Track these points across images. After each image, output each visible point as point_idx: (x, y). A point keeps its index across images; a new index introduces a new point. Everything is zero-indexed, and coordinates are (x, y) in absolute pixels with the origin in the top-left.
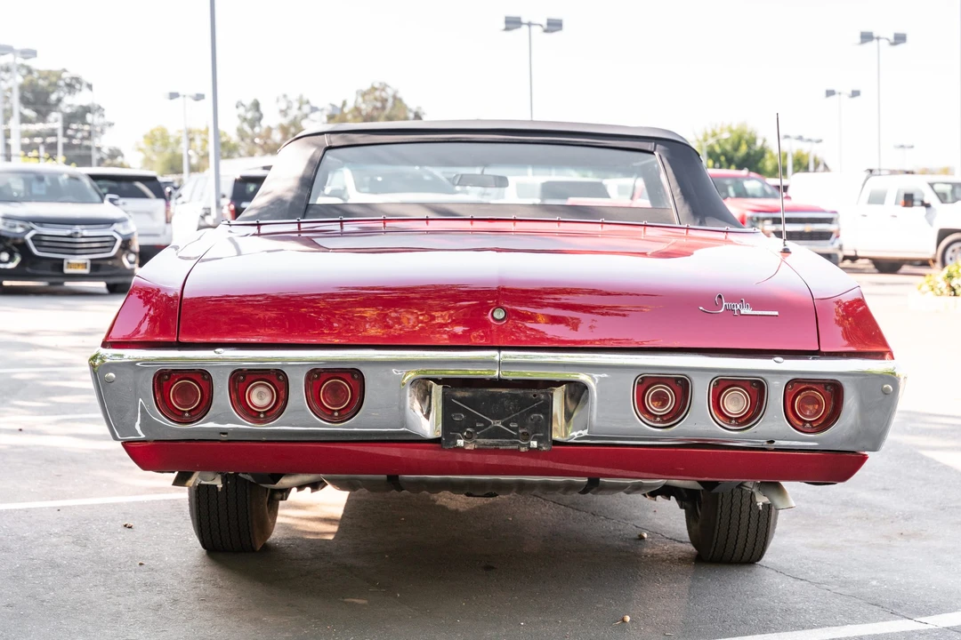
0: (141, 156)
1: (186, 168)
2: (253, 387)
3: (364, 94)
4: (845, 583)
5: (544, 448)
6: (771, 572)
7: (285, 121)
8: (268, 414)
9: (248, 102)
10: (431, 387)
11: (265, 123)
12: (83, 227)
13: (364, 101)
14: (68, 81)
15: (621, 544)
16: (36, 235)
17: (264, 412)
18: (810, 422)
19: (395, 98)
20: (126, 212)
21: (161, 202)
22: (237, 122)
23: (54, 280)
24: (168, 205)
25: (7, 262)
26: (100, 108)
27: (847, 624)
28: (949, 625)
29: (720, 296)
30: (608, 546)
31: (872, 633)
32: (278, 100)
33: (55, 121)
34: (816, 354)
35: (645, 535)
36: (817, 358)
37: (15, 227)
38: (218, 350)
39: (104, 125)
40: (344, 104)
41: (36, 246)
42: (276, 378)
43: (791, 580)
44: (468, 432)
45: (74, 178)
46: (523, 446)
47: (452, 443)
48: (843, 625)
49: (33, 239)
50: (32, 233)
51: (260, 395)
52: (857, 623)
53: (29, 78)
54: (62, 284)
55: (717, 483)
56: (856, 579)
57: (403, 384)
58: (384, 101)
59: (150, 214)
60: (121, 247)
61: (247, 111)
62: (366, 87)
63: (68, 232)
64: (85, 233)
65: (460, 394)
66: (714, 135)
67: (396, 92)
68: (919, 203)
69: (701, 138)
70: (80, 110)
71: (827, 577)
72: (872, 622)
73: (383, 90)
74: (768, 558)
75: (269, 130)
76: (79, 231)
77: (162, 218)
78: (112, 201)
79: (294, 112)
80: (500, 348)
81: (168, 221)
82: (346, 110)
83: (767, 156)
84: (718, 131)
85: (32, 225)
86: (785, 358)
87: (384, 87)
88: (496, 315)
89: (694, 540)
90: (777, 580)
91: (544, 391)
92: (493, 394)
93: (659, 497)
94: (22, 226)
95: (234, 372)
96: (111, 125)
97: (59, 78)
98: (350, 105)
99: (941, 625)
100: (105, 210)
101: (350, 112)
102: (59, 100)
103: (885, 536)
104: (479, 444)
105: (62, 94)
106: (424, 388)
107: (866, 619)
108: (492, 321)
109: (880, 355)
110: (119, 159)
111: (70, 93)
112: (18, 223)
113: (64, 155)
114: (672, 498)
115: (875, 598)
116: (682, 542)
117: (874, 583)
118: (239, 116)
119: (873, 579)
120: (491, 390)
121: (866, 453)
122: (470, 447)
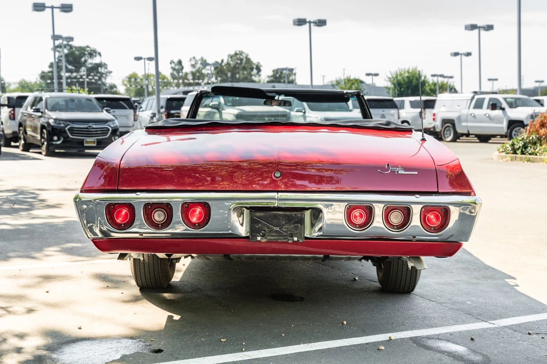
0: (124, 87)
1: (146, 93)
2: (155, 212)
3: (231, 57)
4: (454, 303)
5: (301, 241)
6: (419, 297)
7: (194, 70)
8: (163, 225)
9: (176, 61)
10: (244, 211)
11: (184, 71)
12: (93, 123)
13: (232, 60)
14: (89, 52)
15: (345, 283)
16: (70, 128)
17: (161, 224)
18: (433, 227)
19: (246, 58)
20: (114, 116)
21: (132, 111)
22: (171, 71)
23: (80, 149)
24: (135, 112)
25: (57, 141)
26: (105, 64)
27: (454, 325)
28: (505, 325)
29: (388, 165)
30: (338, 284)
31: (466, 329)
32: (191, 60)
33: (83, 71)
34: (437, 193)
35: (357, 278)
36: (437, 195)
37: (60, 124)
38: (138, 193)
39: (107, 73)
40: (222, 61)
41: (70, 133)
42: (167, 208)
43: (428, 301)
44: (262, 233)
45: (89, 100)
46: (290, 240)
47: (255, 238)
48: (452, 325)
49: (69, 130)
50: (69, 127)
51: (159, 216)
52: (459, 324)
53: (71, 50)
54: (84, 151)
55: (388, 257)
56: (460, 300)
57: (230, 209)
58: (241, 60)
59: (127, 116)
60: (111, 133)
61: (175, 65)
62: (233, 53)
63: (86, 126)
64: (94, 126)
65: (258, 214)
66: (401, 75)
67: (247, 55)
68: (499, 108)
69: (394, 76)
70: (96, 66)
71: (446, 300)
72: (467, 323)
73: (241, 54)
74: (417, 290)
75: (186, 74)
76: (91, 125)
77: (132, 118)
78: (107, 111)
79: (199, 65)
80: (278, 192)
81: (135, 120)
82: (223, 64)
83: (427, 85)
84: (403, 73)
85: (69, 123)
86: (420, 196)
87: (241, 53)
88: (276, 175)
89: (380, 281)
90: (421, 301)
91: (300, 212)
92: (275, 215)
93: (363, 261)
94: (63, 124)
95: (146, 204)
96: (110, 72)
97: (85, 50)
98: (225, 62)
99: (501, 325)
100: (104, 115)
101: (226, 65)
102: (86, 61)
103: (475, 278)
104: (268, 239)
105: (87, 58)
106: (240, 211)
107: (464, 322)
108: (274, 178)
109: (468, 194)
110: (115, 89)
111: (91, 57)
112: (62, 122)
113: (87, 87)
114: (370, 261)
115: (469, 311)
116: (375, 282)
117: (469, 302)
118: (172, 68)
119: (469, 300)
120: (274, 212)
121: (462, 242)
122: (264, 240)
